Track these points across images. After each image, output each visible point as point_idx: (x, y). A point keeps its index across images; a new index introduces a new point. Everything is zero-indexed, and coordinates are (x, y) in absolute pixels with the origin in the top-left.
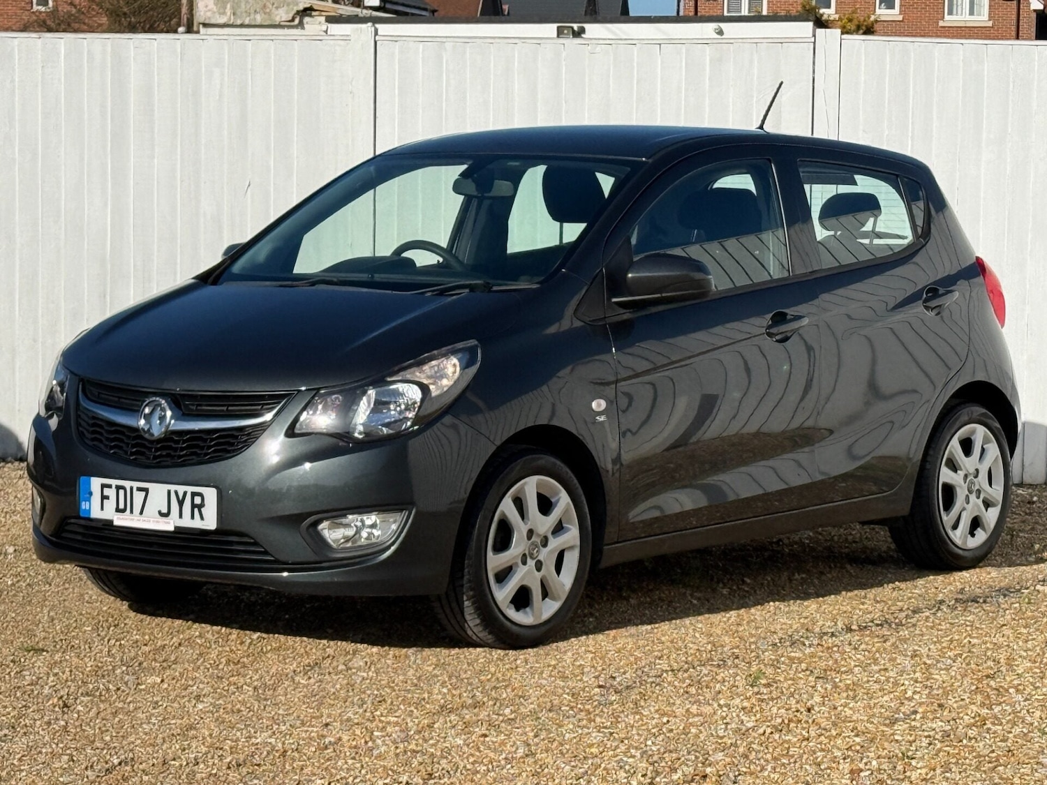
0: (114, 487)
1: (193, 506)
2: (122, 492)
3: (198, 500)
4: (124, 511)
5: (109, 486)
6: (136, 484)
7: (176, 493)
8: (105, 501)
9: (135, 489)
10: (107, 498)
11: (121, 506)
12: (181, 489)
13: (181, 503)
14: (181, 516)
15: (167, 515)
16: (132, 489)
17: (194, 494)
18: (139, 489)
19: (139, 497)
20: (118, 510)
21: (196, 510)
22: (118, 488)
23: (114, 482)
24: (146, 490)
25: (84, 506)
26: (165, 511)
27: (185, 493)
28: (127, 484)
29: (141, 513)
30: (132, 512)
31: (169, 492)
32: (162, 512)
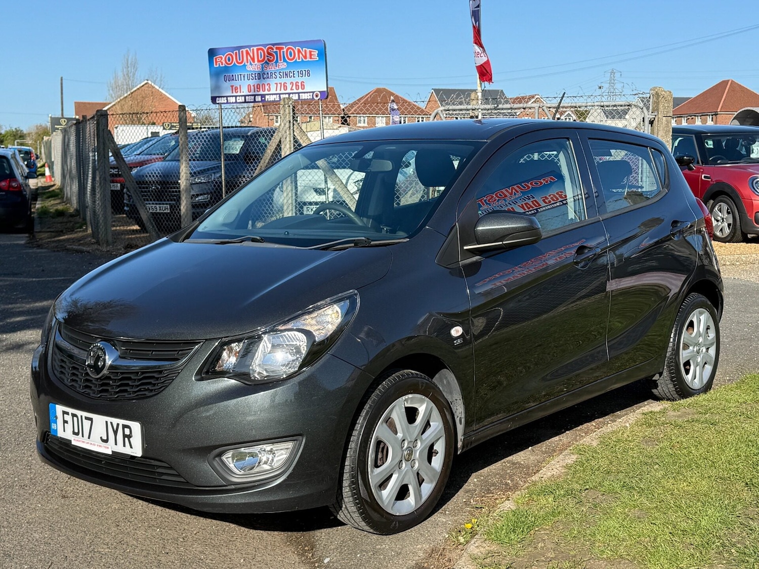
0: (70, 414)
1: (125, 436)
2: (75, 419)
3: (127, 431)
4: (77, 434)
5: (67, 413)
6: (85, 414)
7: (111, 423)
8: (65, 424)
9: (84, 418)
10: (67, 422)
11: (76, 431)
12: (115, 421)
13: (116, 432)
14: (116, 443)
15: (106, 441)
16: (82, 417)
17: (124, 426)
18: (87, 418)
19: (86, 424)
20: (74, 433)
21: (126, 439)
22: (73, 415)
23: (71, 411)
24: (91, 420)
25: (53, 426)
26: (105, 438)
27: (118, 425)
28: (79, 413)
29: (89, 438)
30: (83, 436)
31: (107, 422)
32: (103, 438)
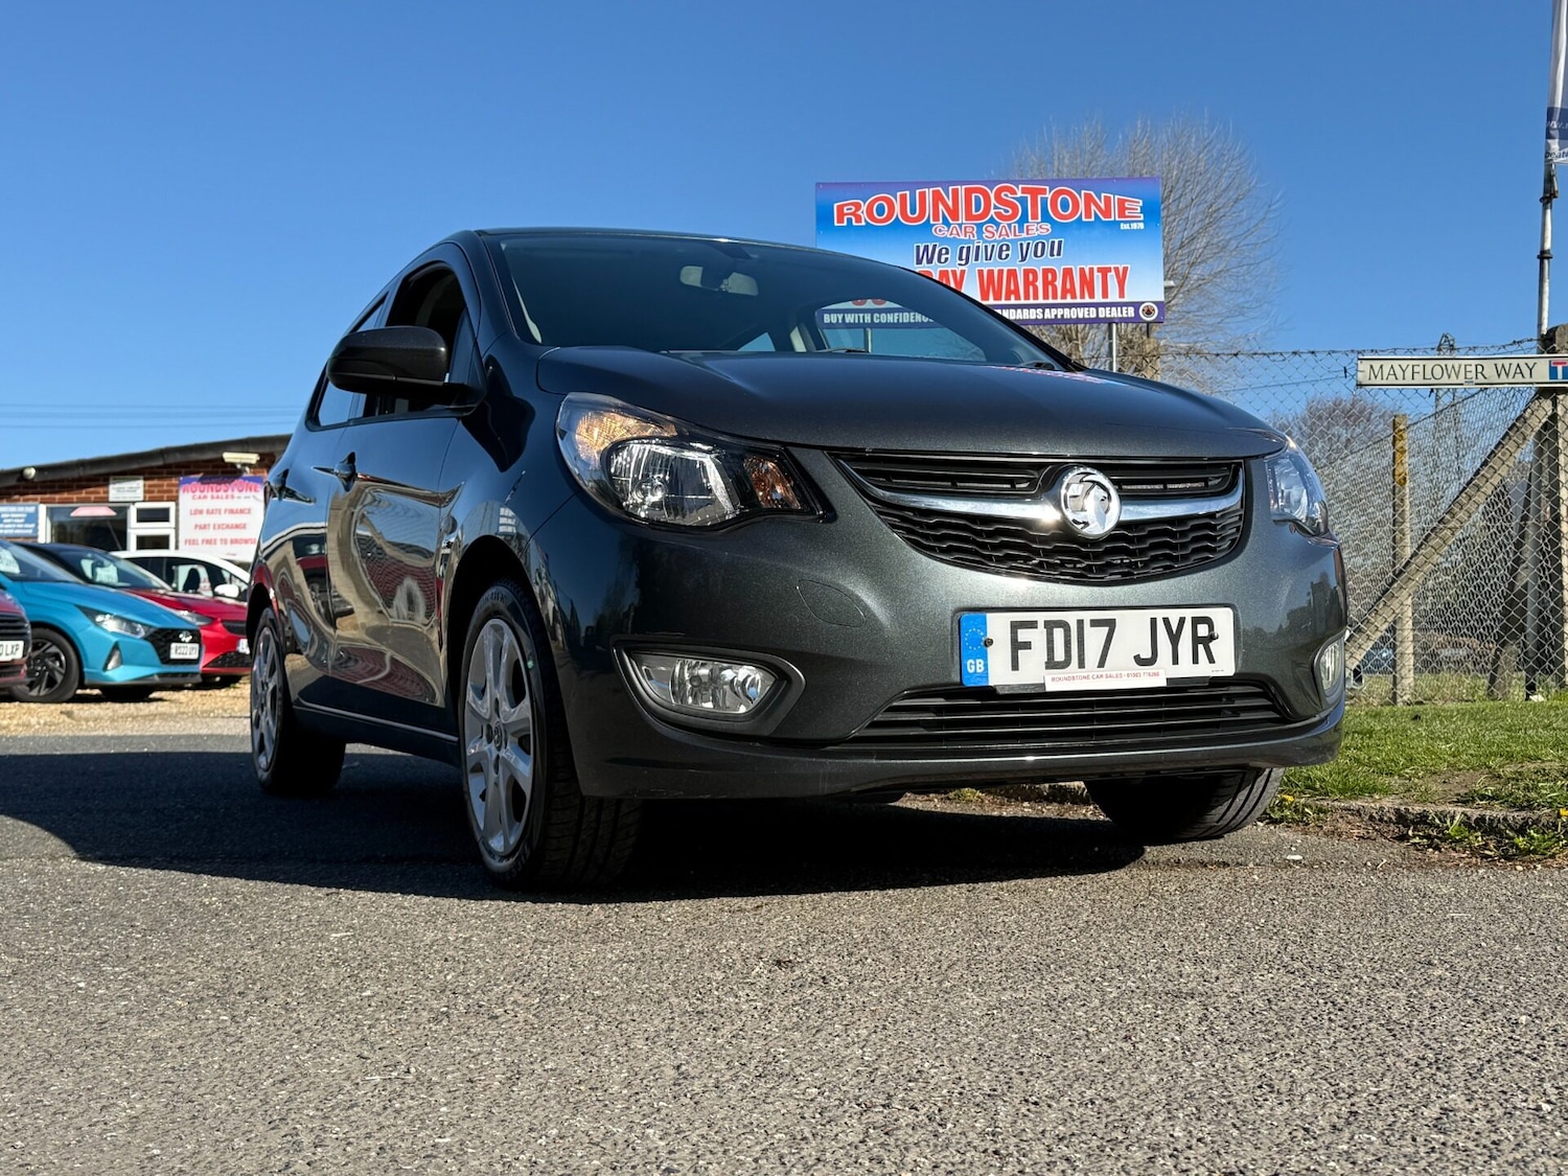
0: (1041, 625)
1: (1197, 640)
2: (1059, 633)
3: (1203, 630)
4: (1064, 665)
5: (1032, 625)
6: (1087, 616)
7: (1166, 621)
8: (1021, 653)
9: (1087, 625)
10: (1027, 645)
11: (1059, 656)
12: (1174, 616)
13: (1174, 639)
14: (1175, 661)
15: (1151, 661)
16: (1080, 623)
17: (1196, 621)
18: (1095, 623)
19: (1095, 638)
20: (1051, 664)
21: (1201, 648)
22: (1050, 626)
23: (1042, 617)
24: (1111, 624)
25: (971, 667)
26: (1146, 654)
27: (1182, 621)
28: (1071, 618)
29: (1101, 664)
30: (1081, 664)
31: (1154, 621)
32: (1142, 657)
